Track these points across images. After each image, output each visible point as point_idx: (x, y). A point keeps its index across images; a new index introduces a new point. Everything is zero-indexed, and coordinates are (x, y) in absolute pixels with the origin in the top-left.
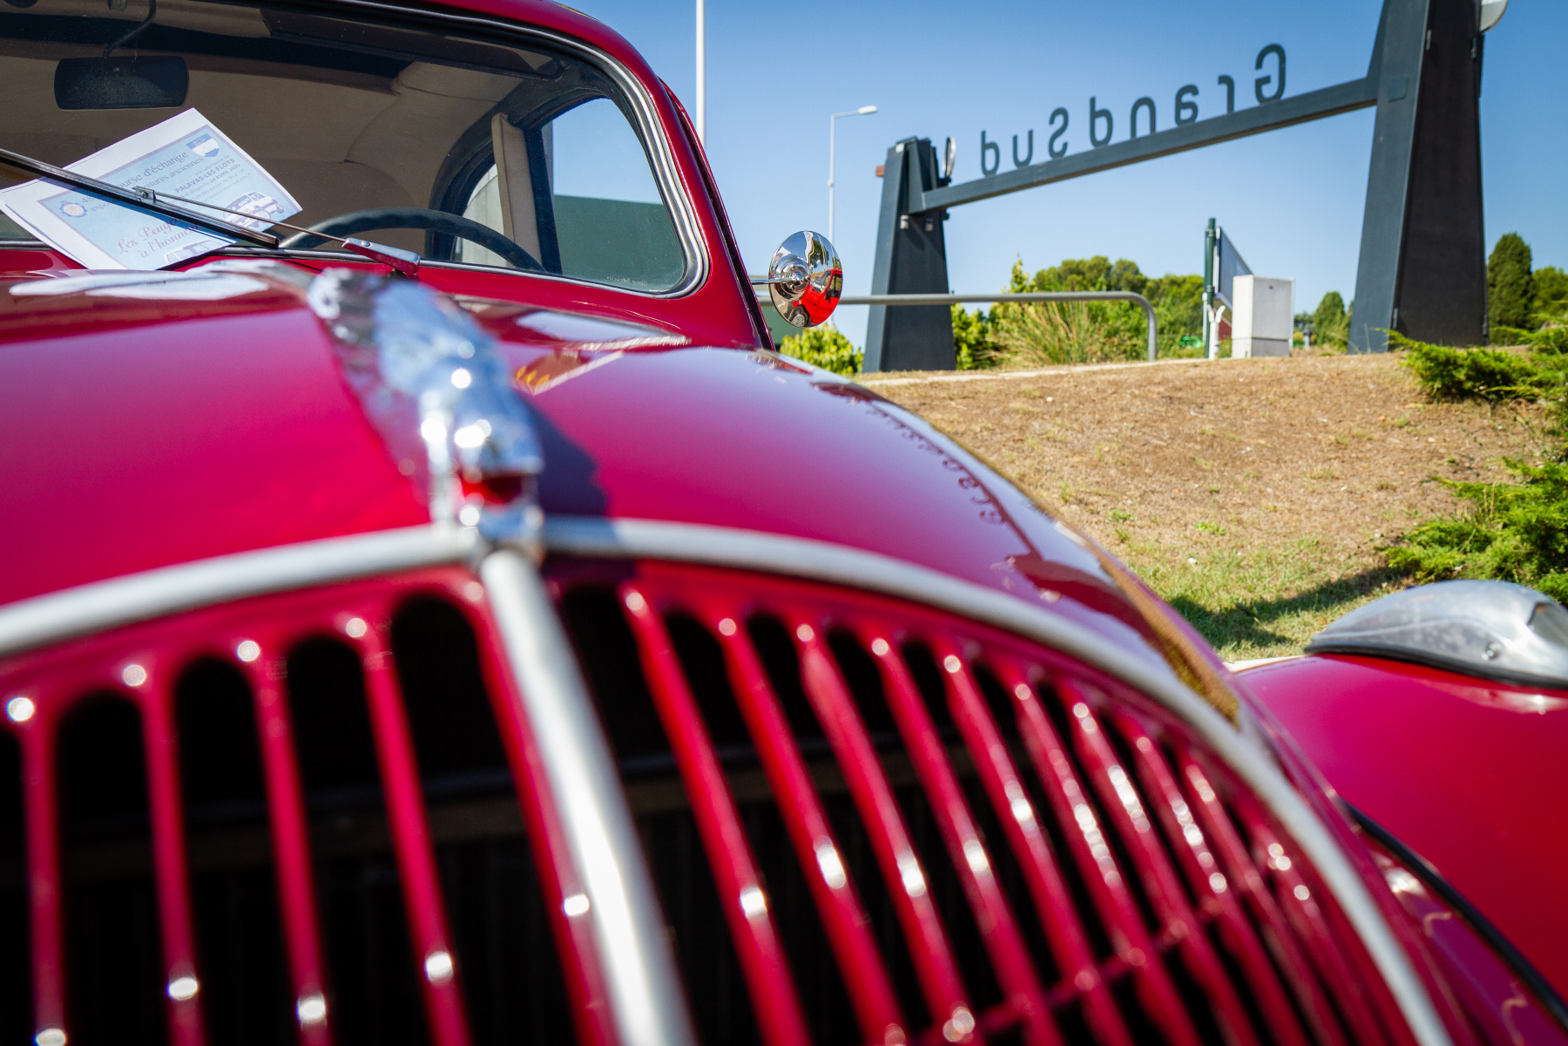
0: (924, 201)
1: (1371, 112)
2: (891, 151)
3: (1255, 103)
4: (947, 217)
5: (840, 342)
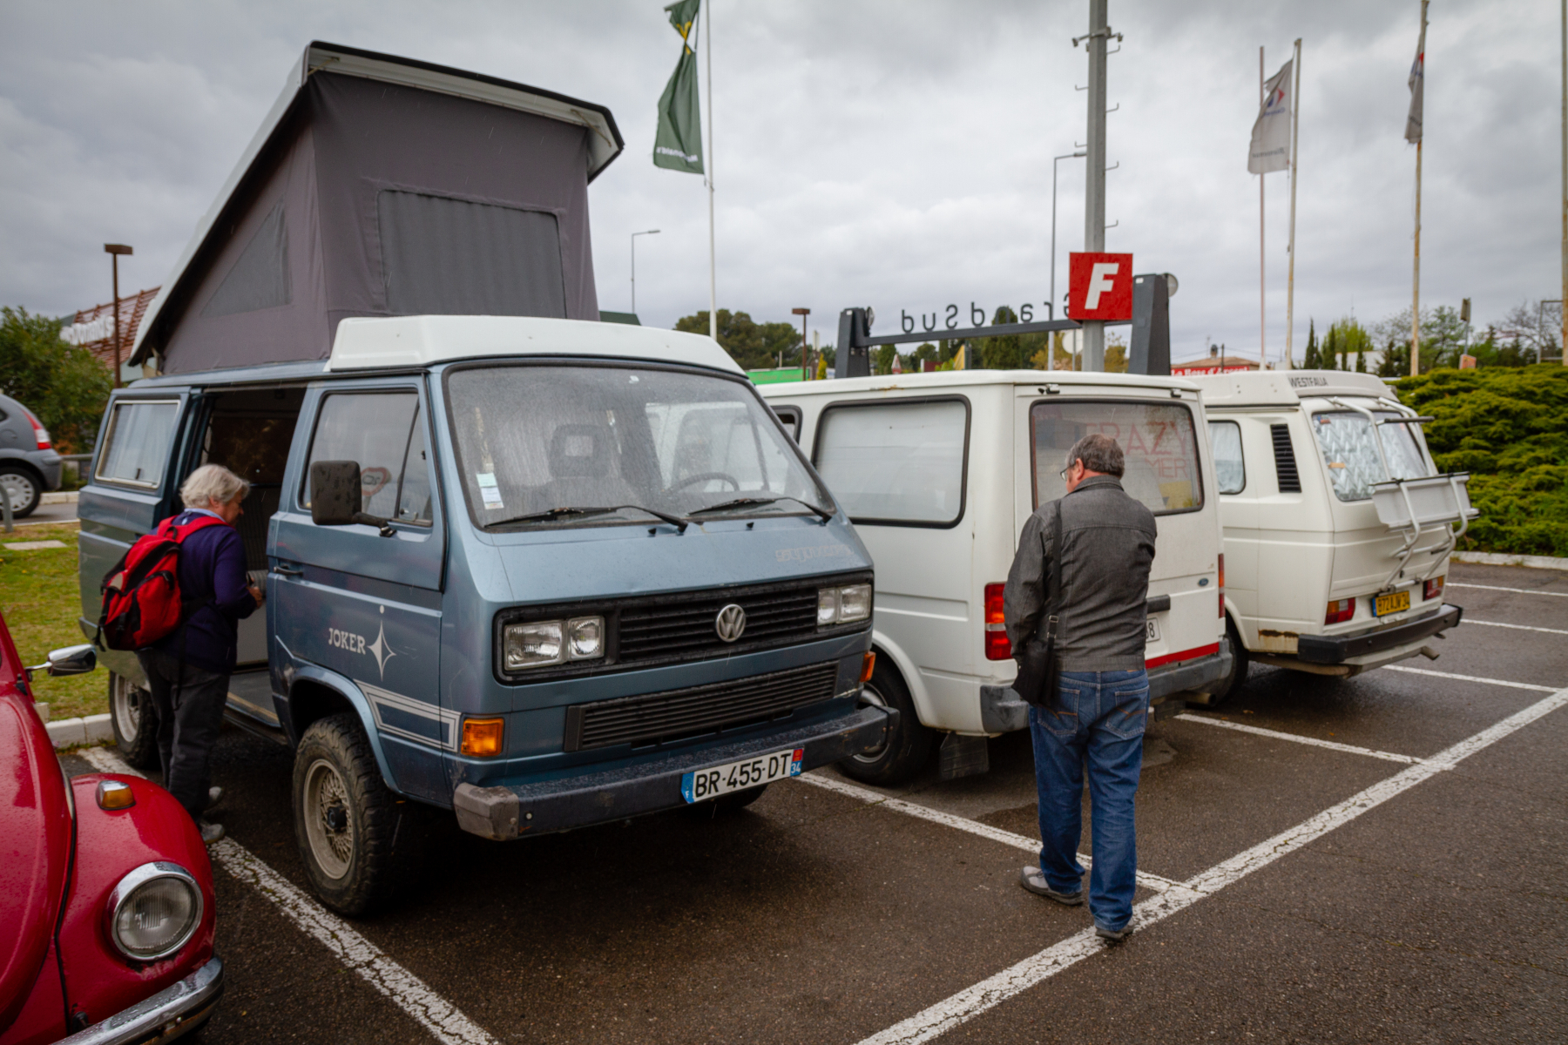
1: (1130, 326)
2: (843, 314)
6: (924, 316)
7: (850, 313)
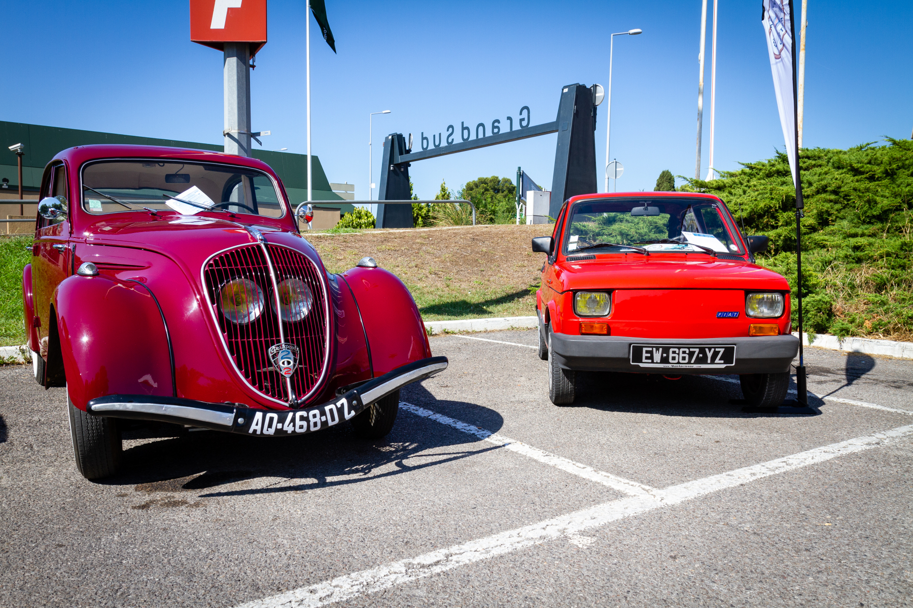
0: (400, 159)
1: (557, 134)
2: (387, 138)
3: (520, 128)
4: (410, 165)
5: (369, 215)
6: (434, 136)
7: (390, 137)
